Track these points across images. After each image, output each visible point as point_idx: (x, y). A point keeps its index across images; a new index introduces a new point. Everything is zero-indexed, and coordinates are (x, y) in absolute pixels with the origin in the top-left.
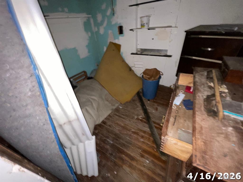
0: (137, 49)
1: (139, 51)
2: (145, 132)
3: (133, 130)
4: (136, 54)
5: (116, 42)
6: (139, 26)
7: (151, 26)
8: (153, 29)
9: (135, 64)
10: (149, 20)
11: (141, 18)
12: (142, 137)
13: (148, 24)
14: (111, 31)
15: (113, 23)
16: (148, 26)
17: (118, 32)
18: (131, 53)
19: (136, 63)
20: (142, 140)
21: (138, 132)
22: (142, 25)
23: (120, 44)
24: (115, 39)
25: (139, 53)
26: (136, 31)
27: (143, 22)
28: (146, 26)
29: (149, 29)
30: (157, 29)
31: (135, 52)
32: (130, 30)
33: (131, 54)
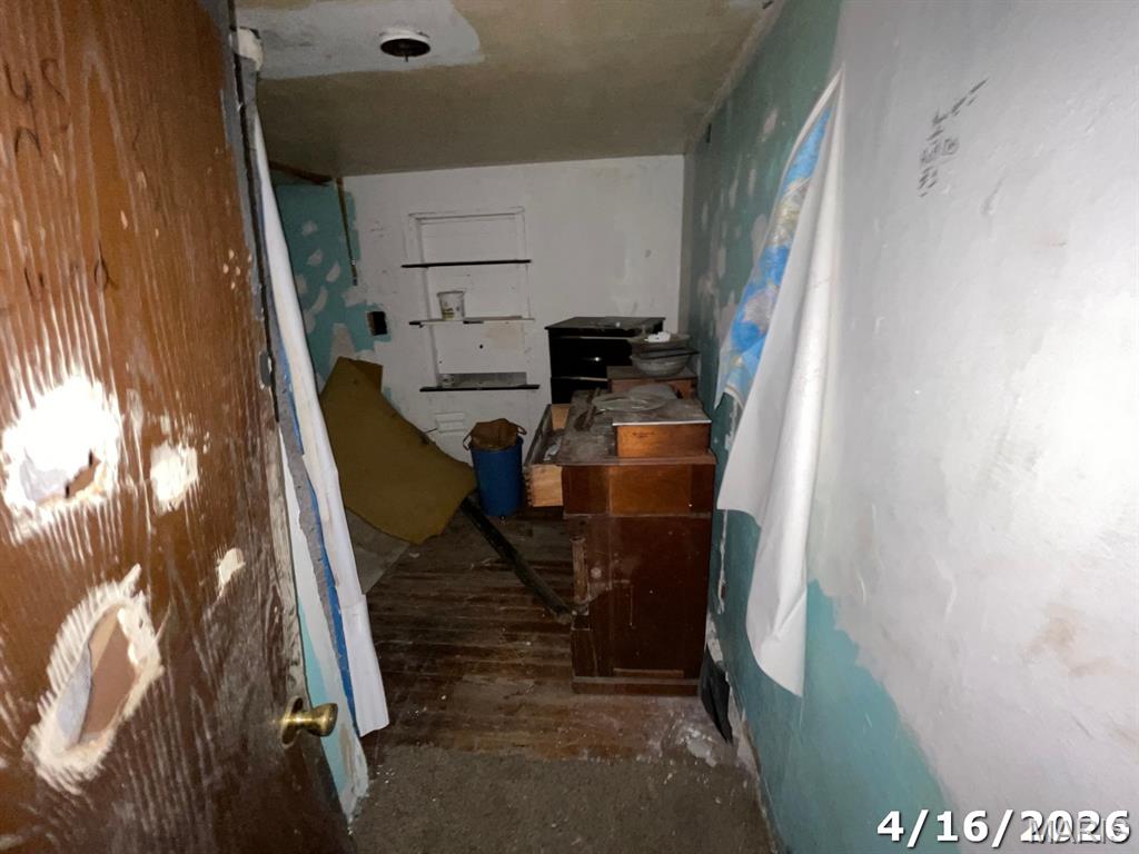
0: (439, 377)
1: (446, 380)
2: (506, 590)
3: (471, 596)
4: (439, 389)
5: (365, 356)
6: (437, 314)
7: (469, 314)
8: (479, 321)
9: (436, 422)
10: (463, 301)
11: (439, 295)
12: (502, 602)
13: (461, 308)
14: (342, 325)
15: (350, 303)
16: (463, 315)
17: (369, 330)
18: (421, 387)
19: (439, 417)
20: (503, 608)
21: (489, 594)
22: (447, 313)
23: (379, 363)
24: (358, 349)
25: (445, 385)
26: (431, 327)
27: (446, 304)
28: (457, 315)
29: (466, 322)
30: (486, 322)
31: (433, 384)
32: (412, 323)
33: (422, 390)
